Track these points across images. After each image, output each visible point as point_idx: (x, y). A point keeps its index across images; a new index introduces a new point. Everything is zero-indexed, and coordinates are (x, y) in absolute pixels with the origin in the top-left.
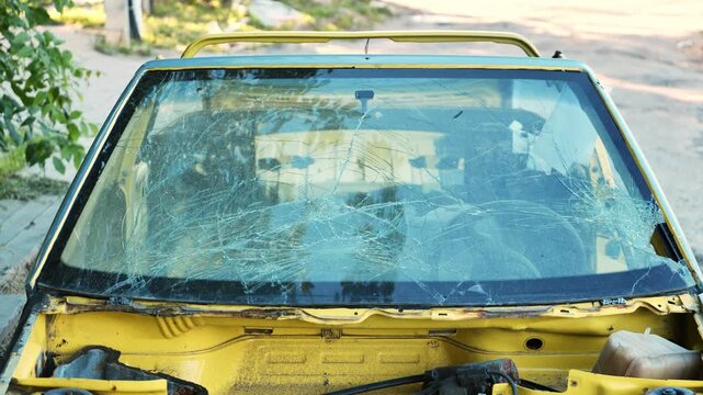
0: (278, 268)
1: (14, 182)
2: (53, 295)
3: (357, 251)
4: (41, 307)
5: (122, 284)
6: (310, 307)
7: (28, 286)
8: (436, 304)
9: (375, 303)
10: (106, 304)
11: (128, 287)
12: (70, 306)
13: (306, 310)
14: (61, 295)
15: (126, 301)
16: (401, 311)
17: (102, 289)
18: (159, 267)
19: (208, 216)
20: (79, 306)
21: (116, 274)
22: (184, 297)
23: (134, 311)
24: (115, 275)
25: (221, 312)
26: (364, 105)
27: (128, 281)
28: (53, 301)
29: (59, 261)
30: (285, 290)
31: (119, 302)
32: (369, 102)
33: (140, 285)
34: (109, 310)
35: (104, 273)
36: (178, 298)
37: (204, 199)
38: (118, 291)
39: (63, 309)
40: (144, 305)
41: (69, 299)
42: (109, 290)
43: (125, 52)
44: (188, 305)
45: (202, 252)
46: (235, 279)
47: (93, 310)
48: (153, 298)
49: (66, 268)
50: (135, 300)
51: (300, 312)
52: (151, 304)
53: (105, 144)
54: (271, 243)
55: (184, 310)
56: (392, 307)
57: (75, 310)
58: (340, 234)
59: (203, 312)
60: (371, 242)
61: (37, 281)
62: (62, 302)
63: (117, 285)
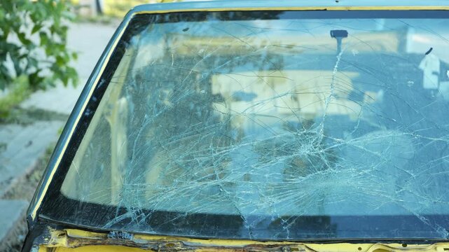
0: (276, 201)
1: (17, 111)
2: (53, 227)
3: (353, 183)
4: (42, 240)
5: (123, 217)
6: (312, 242)
7: (29, 218)
8: (440, 239)
9: (379, 237)
10: (106, 238)
11: (128, 220)
12: (71, 239)
13: (309, 245)
14: (62, 227)
15: (126, 235)
16: (405, 245)
17: (103, 222)
18: (158, 200)
19: (202, 149)
20: (79, 239)
21: (116, 207)
22: (185, 232)
23: (134, 245)
24: (114, 208)
25: (223, 248)
26: (339, 43)
27: (128, 215)
28: (54, 233)
29: (59, 193)
30: (285, 224)
31: (119, 236)
32: (344, 40)
33: (139, 219)
34: (109, 244)
35: (104, 206)
36: (179, 232)
37: (198, 133)
38: (119, 225)
39: (63, 241)
40: (145, 239)
41: (69, 232)
42: (109, 224)
43: (92, 21)
44: (189, 240)
45: (200, 184)
46: (234, 213)
47: (94, 243)
48: (153, 232)
49: (66, 200)
50: (135, 234)
51: (303, 247)
52: (152, 238)
53: (100, 81)
54: (267, 176)
55: (185, 245)
56: (396, 241)
57: (76, 243)
58: (333, 166)
59: (205, 247)
60: (365, 174)
61: (38, 212)
62: (62, 235)
63: (118, 219)
